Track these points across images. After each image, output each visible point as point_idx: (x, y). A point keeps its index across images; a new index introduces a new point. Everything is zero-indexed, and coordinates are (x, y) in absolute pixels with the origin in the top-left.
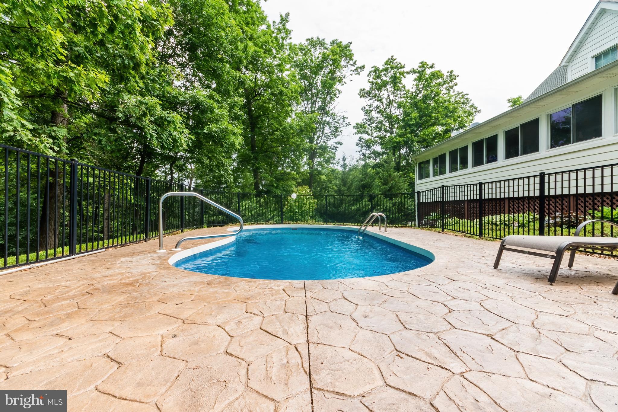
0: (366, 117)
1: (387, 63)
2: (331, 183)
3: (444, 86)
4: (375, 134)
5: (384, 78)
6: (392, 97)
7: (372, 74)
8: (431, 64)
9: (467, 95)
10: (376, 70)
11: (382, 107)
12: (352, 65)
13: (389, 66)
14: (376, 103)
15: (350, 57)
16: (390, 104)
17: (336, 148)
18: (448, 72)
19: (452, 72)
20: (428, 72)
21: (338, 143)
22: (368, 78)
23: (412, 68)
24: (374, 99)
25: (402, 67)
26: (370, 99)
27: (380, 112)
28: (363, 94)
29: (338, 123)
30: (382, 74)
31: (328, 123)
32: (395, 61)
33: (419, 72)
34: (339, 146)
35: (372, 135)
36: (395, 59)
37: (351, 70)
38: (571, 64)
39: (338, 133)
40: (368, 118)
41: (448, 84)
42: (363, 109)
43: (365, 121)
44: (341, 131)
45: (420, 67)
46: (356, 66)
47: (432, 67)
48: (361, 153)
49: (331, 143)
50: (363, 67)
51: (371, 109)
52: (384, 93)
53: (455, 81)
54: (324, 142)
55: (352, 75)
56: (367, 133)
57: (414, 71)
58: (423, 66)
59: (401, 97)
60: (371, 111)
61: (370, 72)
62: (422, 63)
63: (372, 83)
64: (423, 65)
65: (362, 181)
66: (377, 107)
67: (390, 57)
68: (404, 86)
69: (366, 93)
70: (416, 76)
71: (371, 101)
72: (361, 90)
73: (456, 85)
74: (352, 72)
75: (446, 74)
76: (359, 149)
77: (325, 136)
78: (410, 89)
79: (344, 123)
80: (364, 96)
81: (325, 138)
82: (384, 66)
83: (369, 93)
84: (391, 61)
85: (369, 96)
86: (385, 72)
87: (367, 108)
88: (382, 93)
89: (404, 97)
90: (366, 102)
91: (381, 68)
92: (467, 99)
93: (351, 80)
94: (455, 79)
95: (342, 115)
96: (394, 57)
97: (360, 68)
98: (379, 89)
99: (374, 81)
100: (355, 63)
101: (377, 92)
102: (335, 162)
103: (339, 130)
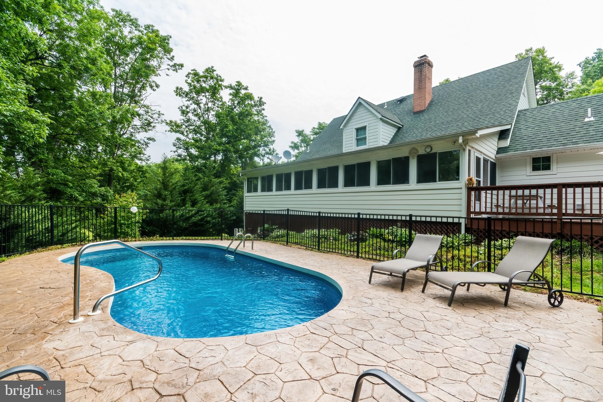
0: (183, 118)
1: (207, 70)
2: (136, 181)
3: (255, 108)
4: (190, 136)
5: (204, 85)
6: (210, 105)
7: (191, 76)
8: (245, 86)
9: (266, 117)
10: (196, 74)
11: (199, 111)
12: (169, 59)
13: (209, 75)
14: (194, 106)
15: (168, 51)
16: (208, 110)
17: (147, 144)
18: (258, 97)
19: (261, 98)
20: (243, 92)
21: (149, 139)
22: (187, 78)
23: (229, 83)
24: (191, 102)
25: (222, 80)
26: (188, 100)
27: (196, 115)
28: (179, 92)
29: (152, 117)
30: (202, 79)
31: (139, 115)
32: (215, 73)
33: (235, 89)
34: (151, 142)
35: (187, 136)
36: (215, 71)
37: (169, 65)
38: (345, 129)
39: (150, 128)
40: (186, 120)
41: (258, 107)
42: (180, 108)
43: (182, 121)
44: (154, 127)
45: (236, 85)
46: (174, 62)
47: (246, 89)
48: (176, 153)
49: (141, 136)
50: (182, 66)
51: (188, 110)
52: (203, 99)
53: (263, 107)
54: (132, 135)
55: (168, 69)
56: (182, 133)
57: (231, 87)
58: (239, 86)
59: (218, 107)
60: (188, 112)
61: (189, 74)
62: (238, 82)
63: (190, 85)
64: (239, 84)
65: (183, 186)
66: (195, 110)
67: (210, 67)
68: (221, 98)
69: (184, 93)
70: (232, 91)
71: (188, 103)
72: (177, 88)
73: (264, 109)
74: (169, 67)
75: (256, 99)
76: (174, 149)
77: (132, 128)
78: (227, 102)
79: (159, 120)
80: (180, 95)
81: (132, 130)
82: (203, 72)
83: (187, 94)
84: (210, 70)
85: (186, 96)
86: (205, 79)
87: (184, 108)
88: (201, 97)
89: (220, 108)
90: (183, 101)
91: (201, 74)
92: (266, 120)
93: (167, 75)
94: (263, 105)
95: (158, 110)
96: (214, 68)
97: (179, 65)
98: (198, 93)
99: (192, 84)
100: (172, 58)
101: (195, 95)
102: (144, 158)
103: (152, 125)
